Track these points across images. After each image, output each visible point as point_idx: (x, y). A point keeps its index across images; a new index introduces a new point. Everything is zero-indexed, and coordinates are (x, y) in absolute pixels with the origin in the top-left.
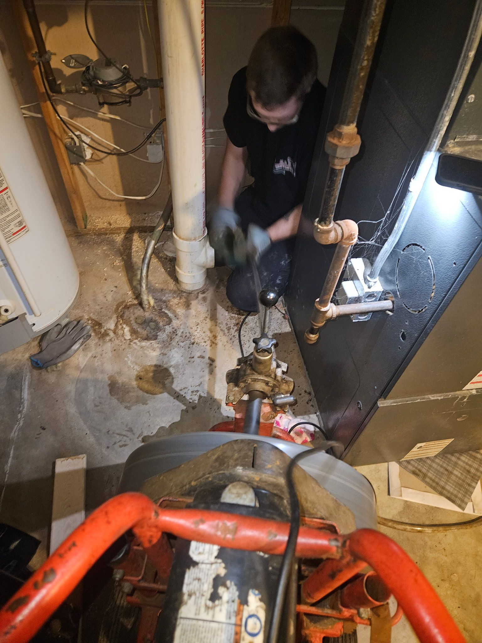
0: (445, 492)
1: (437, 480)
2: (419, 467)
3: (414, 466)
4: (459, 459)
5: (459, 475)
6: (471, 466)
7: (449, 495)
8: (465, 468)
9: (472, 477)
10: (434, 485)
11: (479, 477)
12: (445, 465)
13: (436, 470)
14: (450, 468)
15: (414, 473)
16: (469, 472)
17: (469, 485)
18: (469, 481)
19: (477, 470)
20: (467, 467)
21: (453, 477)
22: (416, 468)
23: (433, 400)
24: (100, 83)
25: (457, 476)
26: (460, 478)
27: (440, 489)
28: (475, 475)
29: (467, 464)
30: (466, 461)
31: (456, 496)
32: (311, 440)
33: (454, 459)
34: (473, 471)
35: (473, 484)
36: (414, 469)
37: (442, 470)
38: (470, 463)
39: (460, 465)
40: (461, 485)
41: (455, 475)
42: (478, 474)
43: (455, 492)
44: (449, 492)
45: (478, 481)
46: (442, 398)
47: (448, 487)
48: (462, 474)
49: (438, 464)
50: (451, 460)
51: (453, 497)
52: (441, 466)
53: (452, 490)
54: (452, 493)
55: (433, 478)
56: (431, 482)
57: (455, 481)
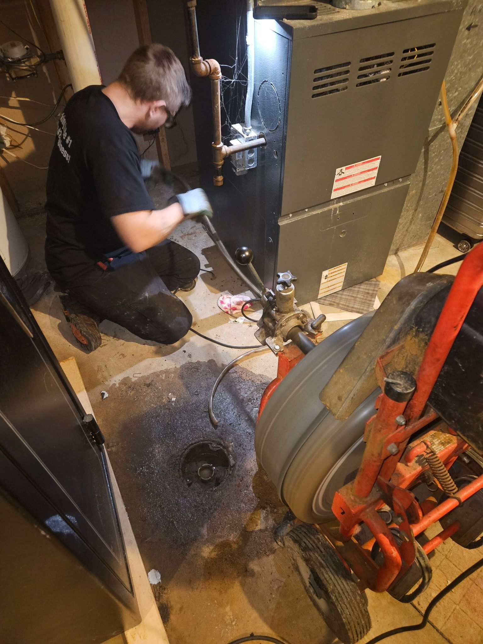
0: (354, 309)
1: (347, 304)
2: (333, 300)
3: (329, 301)
4: (359, 288)
5: (362, 297)
6: (369, 290)
7: (358, 310)
8: (365, 292)
9: (371, 295)
10: (346, 307)
11: (376, 294)
12: (351, 294)
13: (345, 299)
14: (355, 295)
15: (330, 305)
16: (368, 293)
17: (370, 301)
18: (370, 298)
19: (374, 290)
20: (367, 291)
21: (358, 299)
22: (331, 301)
23: (316, 214)
24: (10, 60)
25: (360, 298)
26: (363, 299)
27: (350, 309)
28: (373, 294)
29: (366, 289)
30: (365, 287)
31: (363, 310)
32: (250, 306)
33: (356, 289)
34: (370, 292)
35: (373, 299)
36: (330, 302)
37: (349, 298)
38: (368, 288)
39: (361, 291)
40: (365, 303)
41: (359, 298)
42: (375, 292)
43: (362, 308)
44: (357, 309)
45: (376, 296)
46: (321, 211)
47: (356, 306)
48: (363, 296)
49: (346, 295)
50: (354, 290)
51: (361, 311)
52: (349, 296)
53: (359, 307)
54: (360, 309)
55: (345, 304)
56: (343, 306)
57: (360, 301)
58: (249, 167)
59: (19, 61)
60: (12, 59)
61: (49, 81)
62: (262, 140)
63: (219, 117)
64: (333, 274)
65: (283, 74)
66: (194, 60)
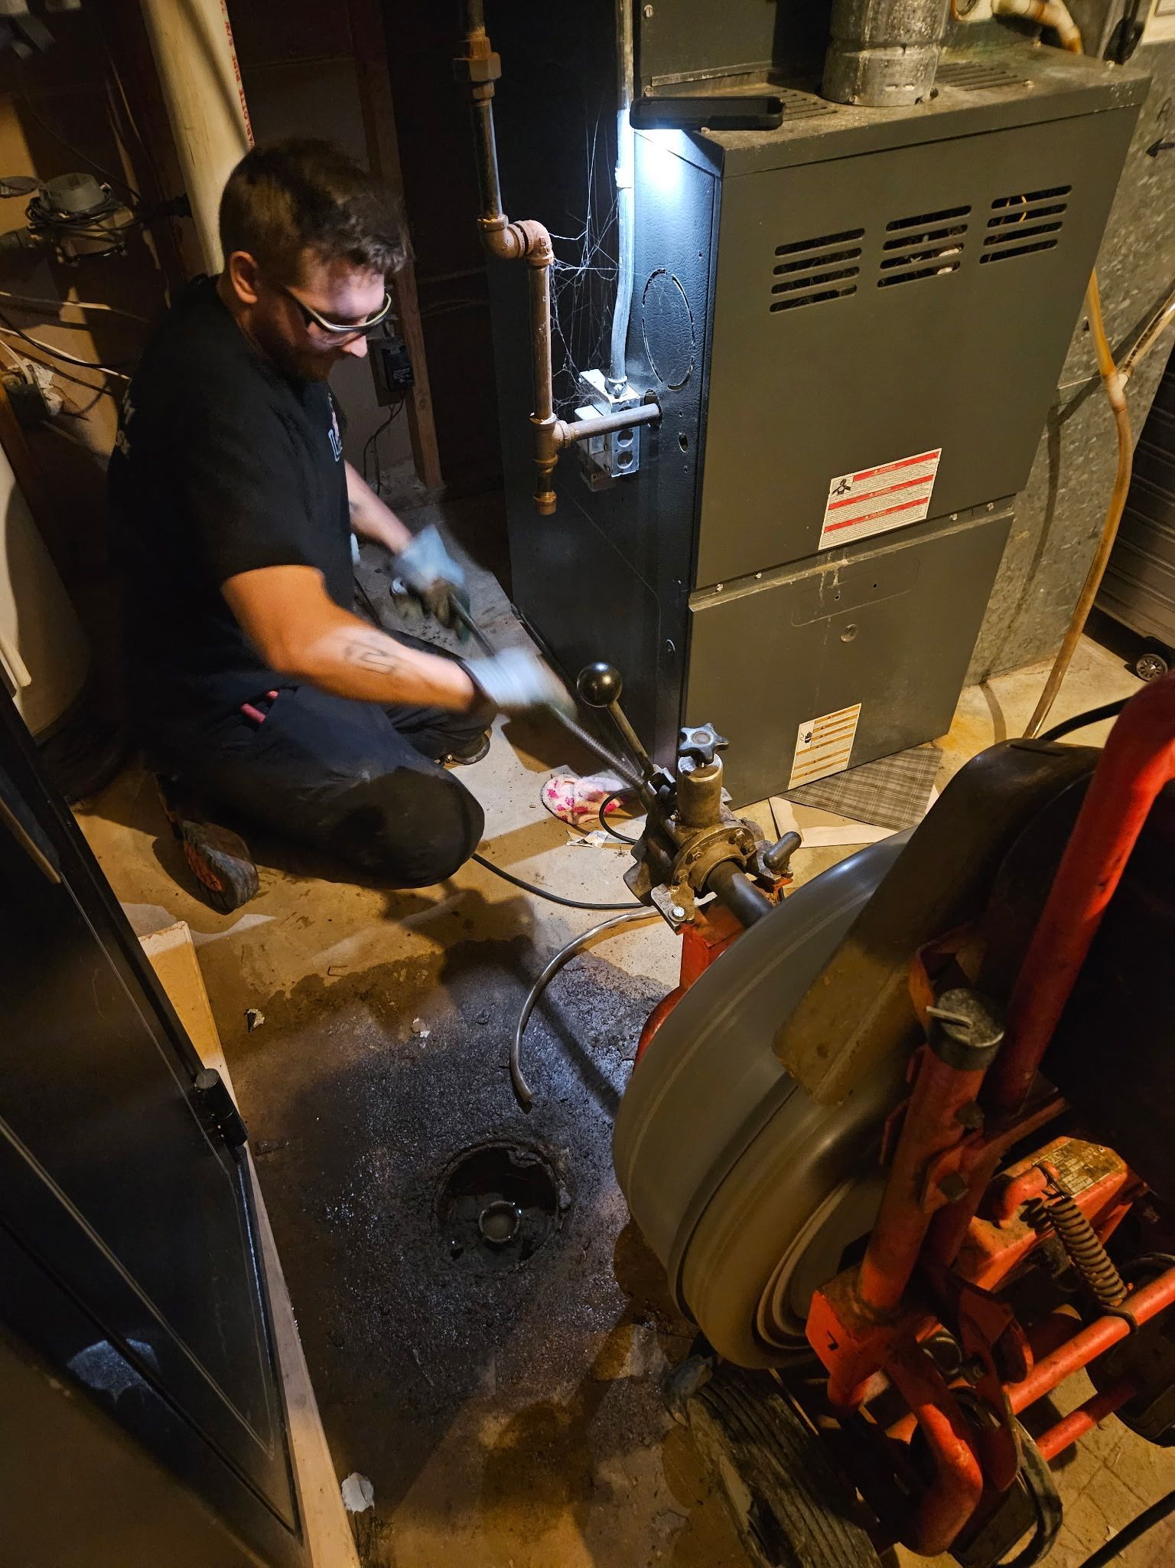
0: (878, 818)
1: (861, 805)
2: (826, 795)
3: (816, 796)
4: (891, 765)
5: (898, 788)
6: (915, 770)
7: (886, 821)
8: (905, 776)
9: (921, 785)
10: (857, 812)
11: (932, 781)
12: (870, 781)
13: (857, 791)
14: (879, 783)
15: (819, 805)
16: (913, 779)
17: (918, 798)
18: (915, 792)
19: (927, 772)
20: (909, 774)
21: (888, 793)
22: (821, 797)
23: (780, 586)
24: (64, 216)
25: (894, 791)
26: (900, 793)
27: (868, 816)
28: (924, 780)
29: (908, 769)
30: (906, 765)
31: (899, 819)
32: (622, 803)
33: (884, 768)
34: (919, 776)
35: (925, 795)
36: (817, 799)
37: (865, 789)
38: (912, 766)
39: (895, 774)
40: (905, 802)
41: (890, 789)
42: (930, 777)
43: (896, 814)
44: (885, 816)
45: (931, 787)
46: (795, 580)
47: (882, 811)
48: (902, 785)
49: (859, 783)
50: (878, 771)
51: (893, 822)
52: (865, 784)
53: (890, 813)
54: (891, 817)
55: (854, 803)
56: (851, 810)
57: (891, 799)
58: (622, 471)
59: (85, 218)
60: (69, 213)
61: (158, 266)
62: (652, 409)
63: (546, 354)
64: (826, 731)
65: (700, 255)
66: (486, 223)
